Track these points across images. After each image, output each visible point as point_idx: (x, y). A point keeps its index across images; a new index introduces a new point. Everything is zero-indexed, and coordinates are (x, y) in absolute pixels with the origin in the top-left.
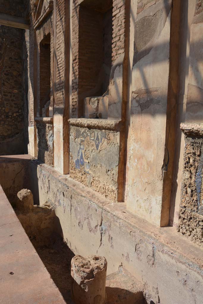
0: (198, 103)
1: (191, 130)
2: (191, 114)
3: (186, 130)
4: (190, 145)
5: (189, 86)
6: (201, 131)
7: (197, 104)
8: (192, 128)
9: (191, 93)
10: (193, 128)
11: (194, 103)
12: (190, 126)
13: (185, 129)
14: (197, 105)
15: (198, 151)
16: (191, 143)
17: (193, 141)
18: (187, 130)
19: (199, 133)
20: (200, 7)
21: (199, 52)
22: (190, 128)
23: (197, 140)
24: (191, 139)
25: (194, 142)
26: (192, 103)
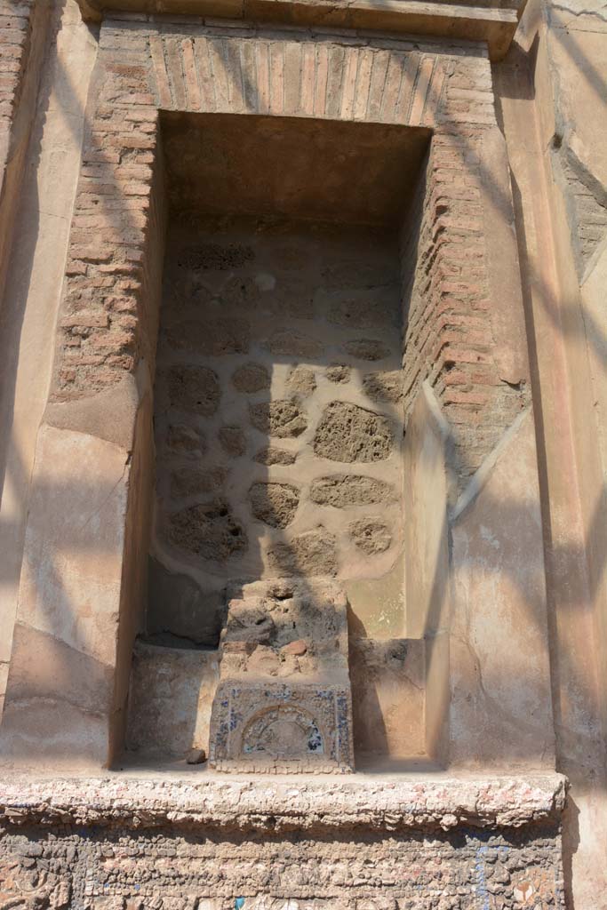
0: (63, 699)
1: (37, 806)
2: (25, 737)
3: (16, 807)
4: (17, 869)
5: (18, 630)
6: (84, 809)
7: (52, 701)
8: (45, 798)
9: (30, 659)
10: (48, 801)
11: (40, 696)
12: (34, 793)
13: (10, 802)
14: (55, 706)
15: (62, 888)
16: (26, 860)
17: (35, 847)
18: (21, 806)
19: (75, 816)
20: (71, 384)
21: (67, 521)
22: (32, 801)
23: (52, 844)
24: (24, 839)
25: (39, 853)
26: (31, 697)
